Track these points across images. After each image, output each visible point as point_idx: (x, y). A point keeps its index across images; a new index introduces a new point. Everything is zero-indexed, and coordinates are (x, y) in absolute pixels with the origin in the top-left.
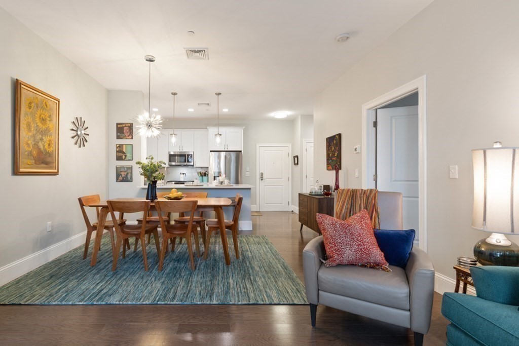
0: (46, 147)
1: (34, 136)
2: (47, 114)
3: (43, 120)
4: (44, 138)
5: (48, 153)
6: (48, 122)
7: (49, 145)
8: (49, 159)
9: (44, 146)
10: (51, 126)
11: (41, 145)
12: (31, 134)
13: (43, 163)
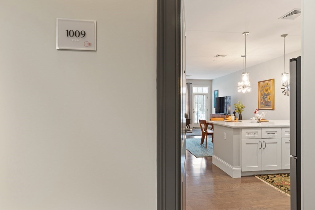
0: (268, 99)
1: (263, 97)
2: (268, 87)
3: (267, 90)
4: (267, 97)
5: (269, 102)
6: (268, 90)
7: (269, 99)
8: (269, 104)
9: (267, 99)
10: (270, 91)
11: (266, 99)
12: (262, 97)
13: (267, 106)
